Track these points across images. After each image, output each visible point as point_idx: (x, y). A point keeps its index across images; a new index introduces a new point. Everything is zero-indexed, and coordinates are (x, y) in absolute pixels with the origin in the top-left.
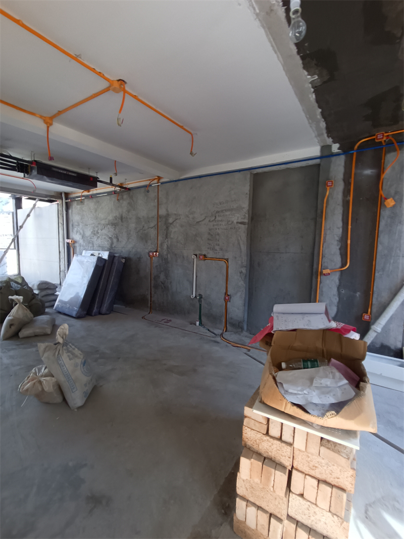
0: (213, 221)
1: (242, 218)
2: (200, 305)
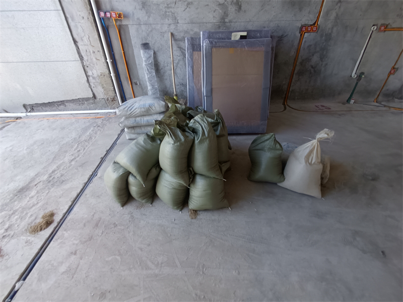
2: (357, 83)
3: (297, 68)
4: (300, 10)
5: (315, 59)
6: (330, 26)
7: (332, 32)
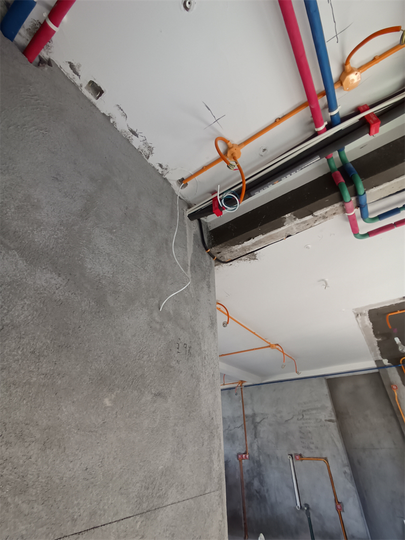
0: (301, 419)
1: (329, 416)
2: (309, 519)
3: (245, 491)
4: (234, 442)
5: (256, 483)
6: (256, 455)
7: (260, 459)
